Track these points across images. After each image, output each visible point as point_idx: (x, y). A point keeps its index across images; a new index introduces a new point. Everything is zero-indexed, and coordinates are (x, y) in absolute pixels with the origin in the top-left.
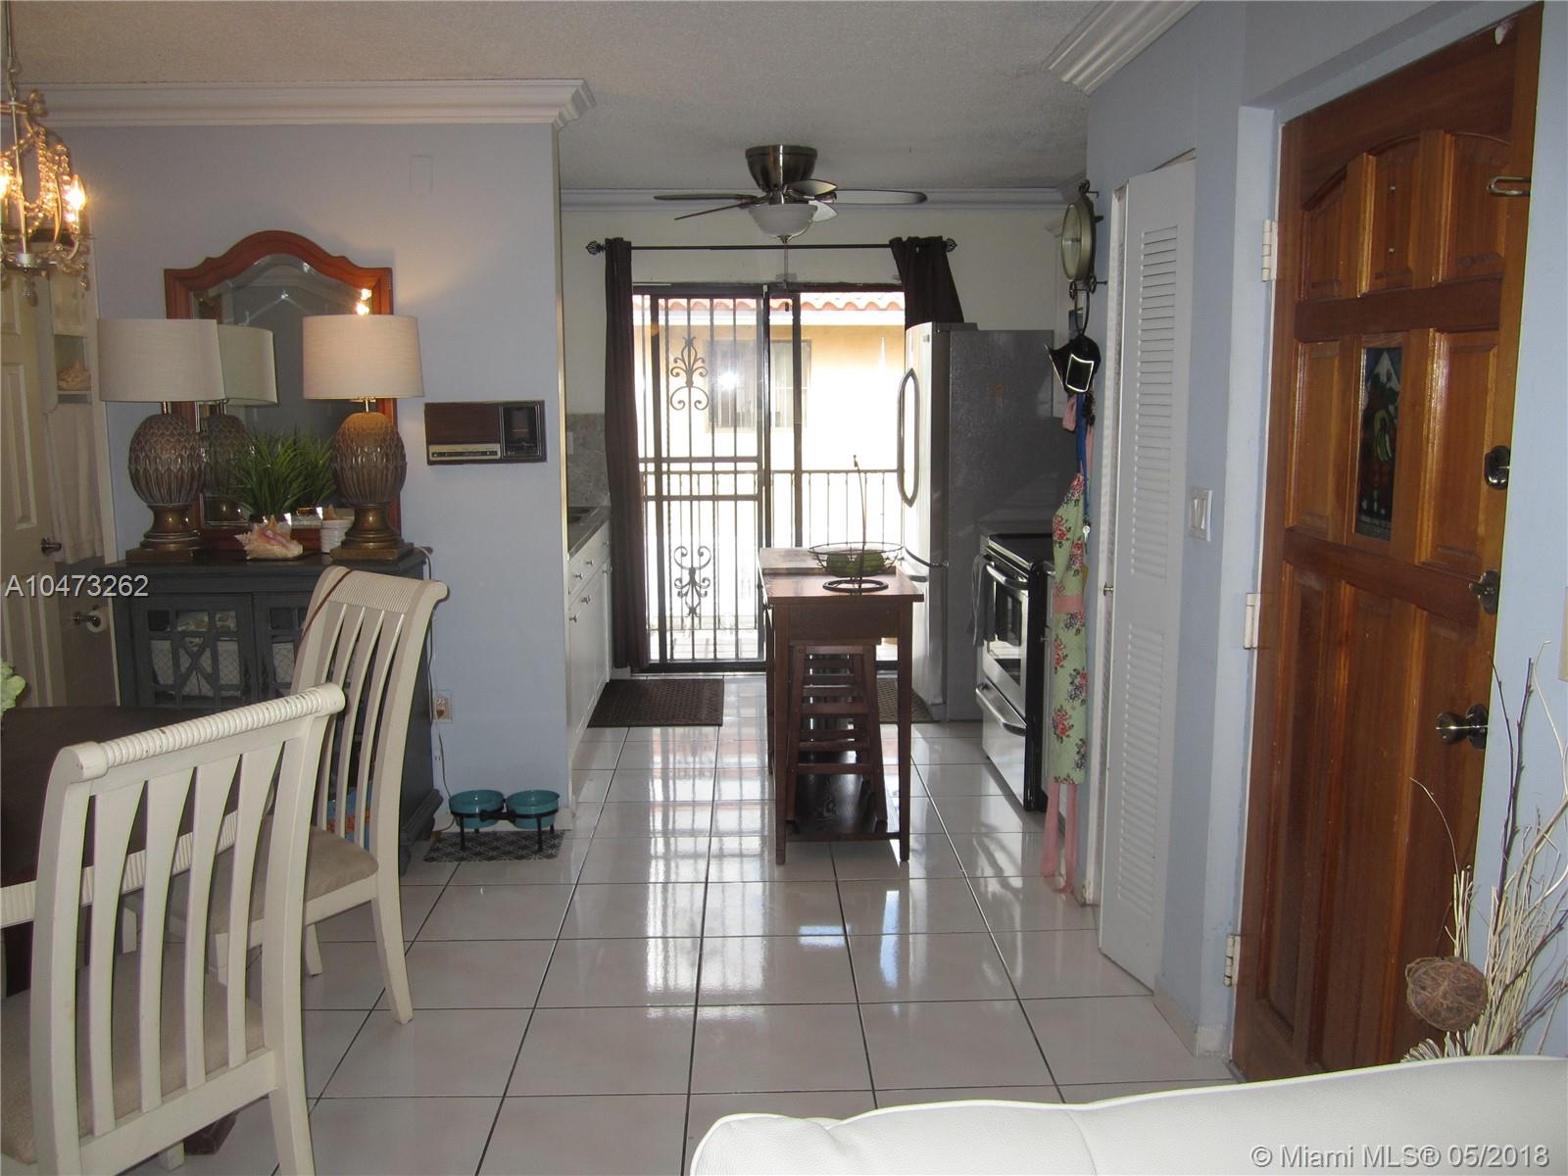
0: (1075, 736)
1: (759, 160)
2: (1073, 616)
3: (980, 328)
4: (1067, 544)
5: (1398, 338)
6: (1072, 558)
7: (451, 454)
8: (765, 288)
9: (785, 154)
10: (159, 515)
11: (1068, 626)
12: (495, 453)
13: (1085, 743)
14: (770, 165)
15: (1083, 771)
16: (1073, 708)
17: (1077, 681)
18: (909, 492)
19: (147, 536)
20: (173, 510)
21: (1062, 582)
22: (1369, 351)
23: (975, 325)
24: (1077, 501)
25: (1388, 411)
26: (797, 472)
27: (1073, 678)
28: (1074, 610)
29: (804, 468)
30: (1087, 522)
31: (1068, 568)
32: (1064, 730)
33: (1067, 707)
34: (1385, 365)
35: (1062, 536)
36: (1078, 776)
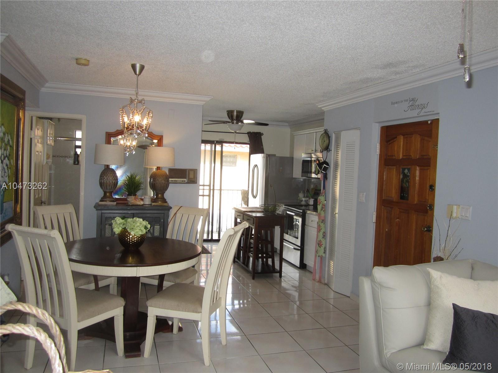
0: (323, 246)
1: (230, 113)
2: (323, 220)
3: (276, 156)
4: (321, 205)
5: (409, 167)
6: (322, 208)
7: (175, 181)
8: (215, 142)
9: (236, 112)
10: (105, 193)
11: (322, 222)
12: (185, 181)
13: (325, 248)
14: (233, 114)
15: (325, 255)
16: (323, 240)
17: (324, 234)
18: (255, 194)
19: (102, 198)
20: (109, 192)
21: (320, 213)
22: (402, 168)
23: (275, 155)
24: (323, 196)
25: (407, 179)
26: (221, 190)
27: (323, 233)
28: (323, 219)
29: (222, 189)
30: (325, 200)
31: (322, 210)
32: (321, 245)
33: (322, 240)
34: (406, 171)
35: (320, 203)
36: (324, 255)
